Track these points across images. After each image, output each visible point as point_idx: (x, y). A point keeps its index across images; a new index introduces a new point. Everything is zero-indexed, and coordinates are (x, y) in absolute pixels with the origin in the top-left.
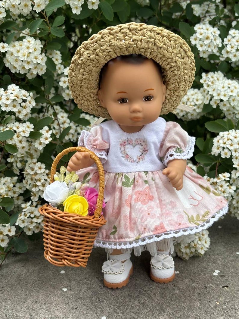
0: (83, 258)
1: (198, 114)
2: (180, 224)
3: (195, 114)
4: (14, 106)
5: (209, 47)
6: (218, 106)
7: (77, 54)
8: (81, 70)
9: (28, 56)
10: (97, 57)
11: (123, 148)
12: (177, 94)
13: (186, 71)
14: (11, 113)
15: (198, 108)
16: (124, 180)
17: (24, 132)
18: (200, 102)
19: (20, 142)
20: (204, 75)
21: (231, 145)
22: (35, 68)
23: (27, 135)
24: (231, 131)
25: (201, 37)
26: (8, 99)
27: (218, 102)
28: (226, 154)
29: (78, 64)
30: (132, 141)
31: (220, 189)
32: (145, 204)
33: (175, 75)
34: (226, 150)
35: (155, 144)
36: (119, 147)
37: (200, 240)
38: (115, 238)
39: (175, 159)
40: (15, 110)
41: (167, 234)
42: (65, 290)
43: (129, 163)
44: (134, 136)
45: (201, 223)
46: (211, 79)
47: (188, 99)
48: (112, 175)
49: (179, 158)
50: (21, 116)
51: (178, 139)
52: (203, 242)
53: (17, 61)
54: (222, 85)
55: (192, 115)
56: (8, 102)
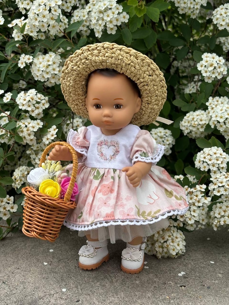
0: (50, 234)
1: (202, 133)
2: (128, 215)
3: (198, 132)
4: (29, 106)
5: (213, 73)
6: (215, 127)
7: (66, 65)
8: (69, 79)
9: (47, 67)
10: (78, 69)
11: (99, 147)
12: (150, 106)
13: (155, 87)
14: (26, 111)
15: (202, 127)
16: (95, 174)
17: (33, 127)
18: (203, 122)
19: (29, 135)
20: (211, 98)
21: (210, 160)
22: (54, 78)
23: (35, 130)
24: (213, 147)
25: (206, 64)
26: (25, 100)
27: (216, 123)
28: (205, 167)
29: (66, 73)
30: (107, 142)
31: (195, 198)
32: (105, 195)
33: (146, 90)
34: (205, 164)
35: (125, 146)
36: (97, 146)
37: (173, 242)
38: (80, 222)
39: (138, 161)
40: (29, 109)
41: (115, 222)
42: (45, 264)
43: (102, 161)
44: (109, 139)
45: (149, 218)
46: (216, 103)
47: (193, 119)
48: (89, 169)
49: (142, 160)
50: (33, 115)
51: (145, 145)
52: (176, 244)
53: (39, 70)
54: (221, 108)
55: (196, 133)
56: (24, 102)
